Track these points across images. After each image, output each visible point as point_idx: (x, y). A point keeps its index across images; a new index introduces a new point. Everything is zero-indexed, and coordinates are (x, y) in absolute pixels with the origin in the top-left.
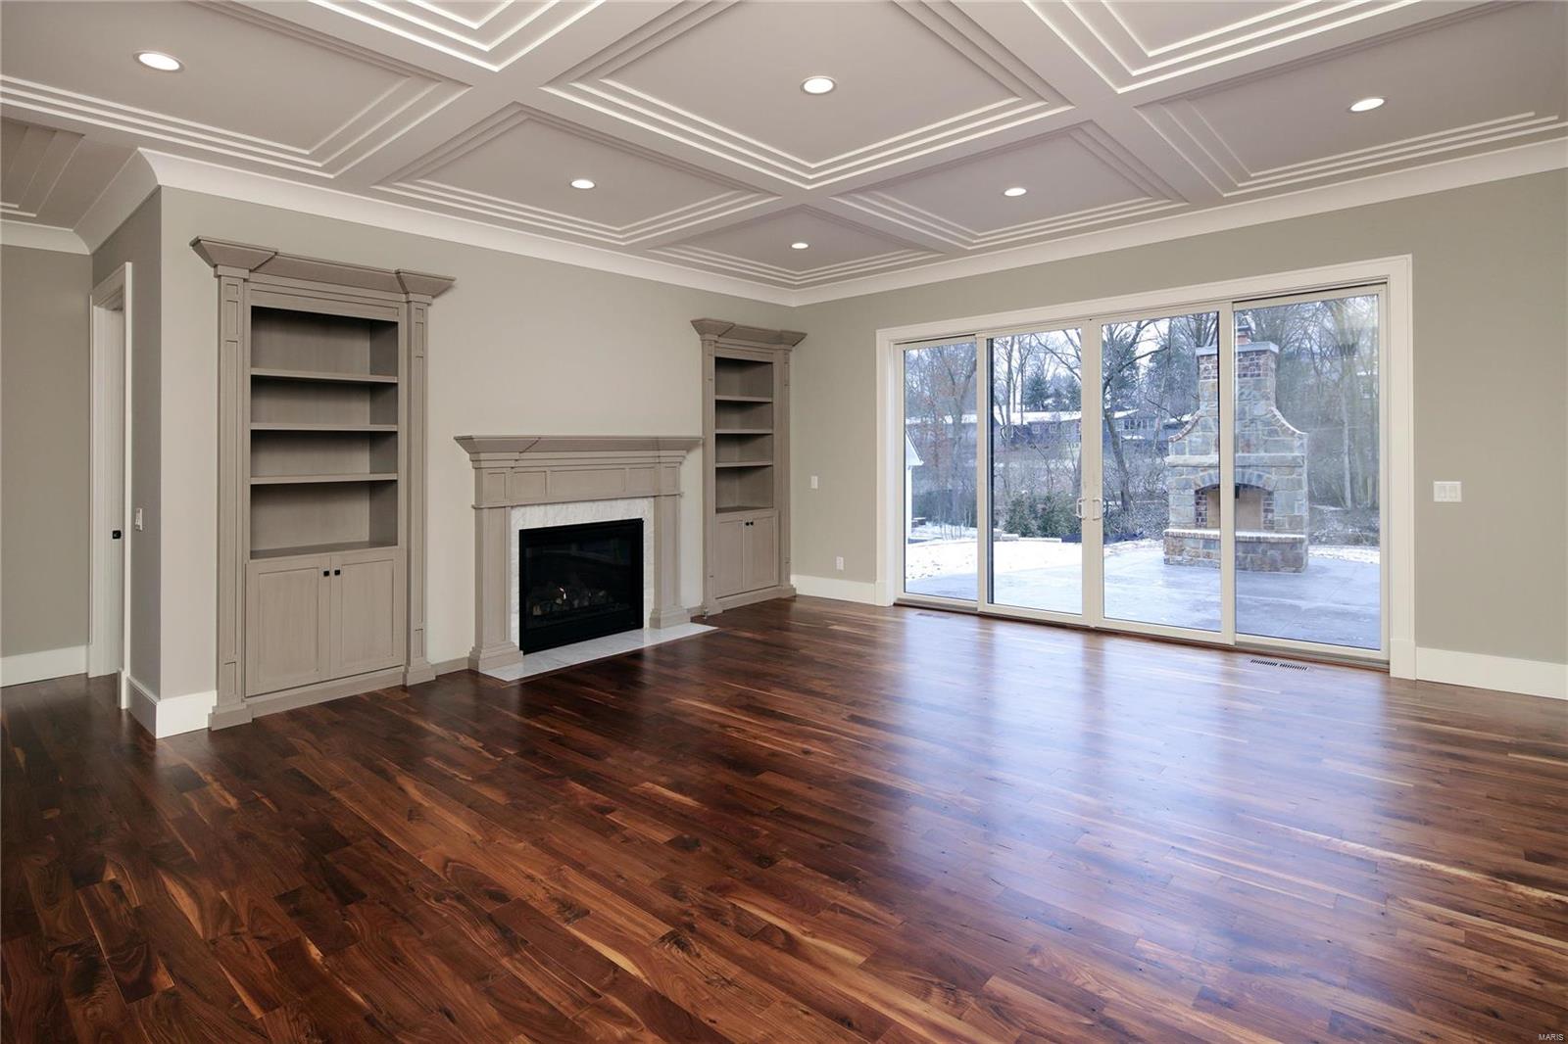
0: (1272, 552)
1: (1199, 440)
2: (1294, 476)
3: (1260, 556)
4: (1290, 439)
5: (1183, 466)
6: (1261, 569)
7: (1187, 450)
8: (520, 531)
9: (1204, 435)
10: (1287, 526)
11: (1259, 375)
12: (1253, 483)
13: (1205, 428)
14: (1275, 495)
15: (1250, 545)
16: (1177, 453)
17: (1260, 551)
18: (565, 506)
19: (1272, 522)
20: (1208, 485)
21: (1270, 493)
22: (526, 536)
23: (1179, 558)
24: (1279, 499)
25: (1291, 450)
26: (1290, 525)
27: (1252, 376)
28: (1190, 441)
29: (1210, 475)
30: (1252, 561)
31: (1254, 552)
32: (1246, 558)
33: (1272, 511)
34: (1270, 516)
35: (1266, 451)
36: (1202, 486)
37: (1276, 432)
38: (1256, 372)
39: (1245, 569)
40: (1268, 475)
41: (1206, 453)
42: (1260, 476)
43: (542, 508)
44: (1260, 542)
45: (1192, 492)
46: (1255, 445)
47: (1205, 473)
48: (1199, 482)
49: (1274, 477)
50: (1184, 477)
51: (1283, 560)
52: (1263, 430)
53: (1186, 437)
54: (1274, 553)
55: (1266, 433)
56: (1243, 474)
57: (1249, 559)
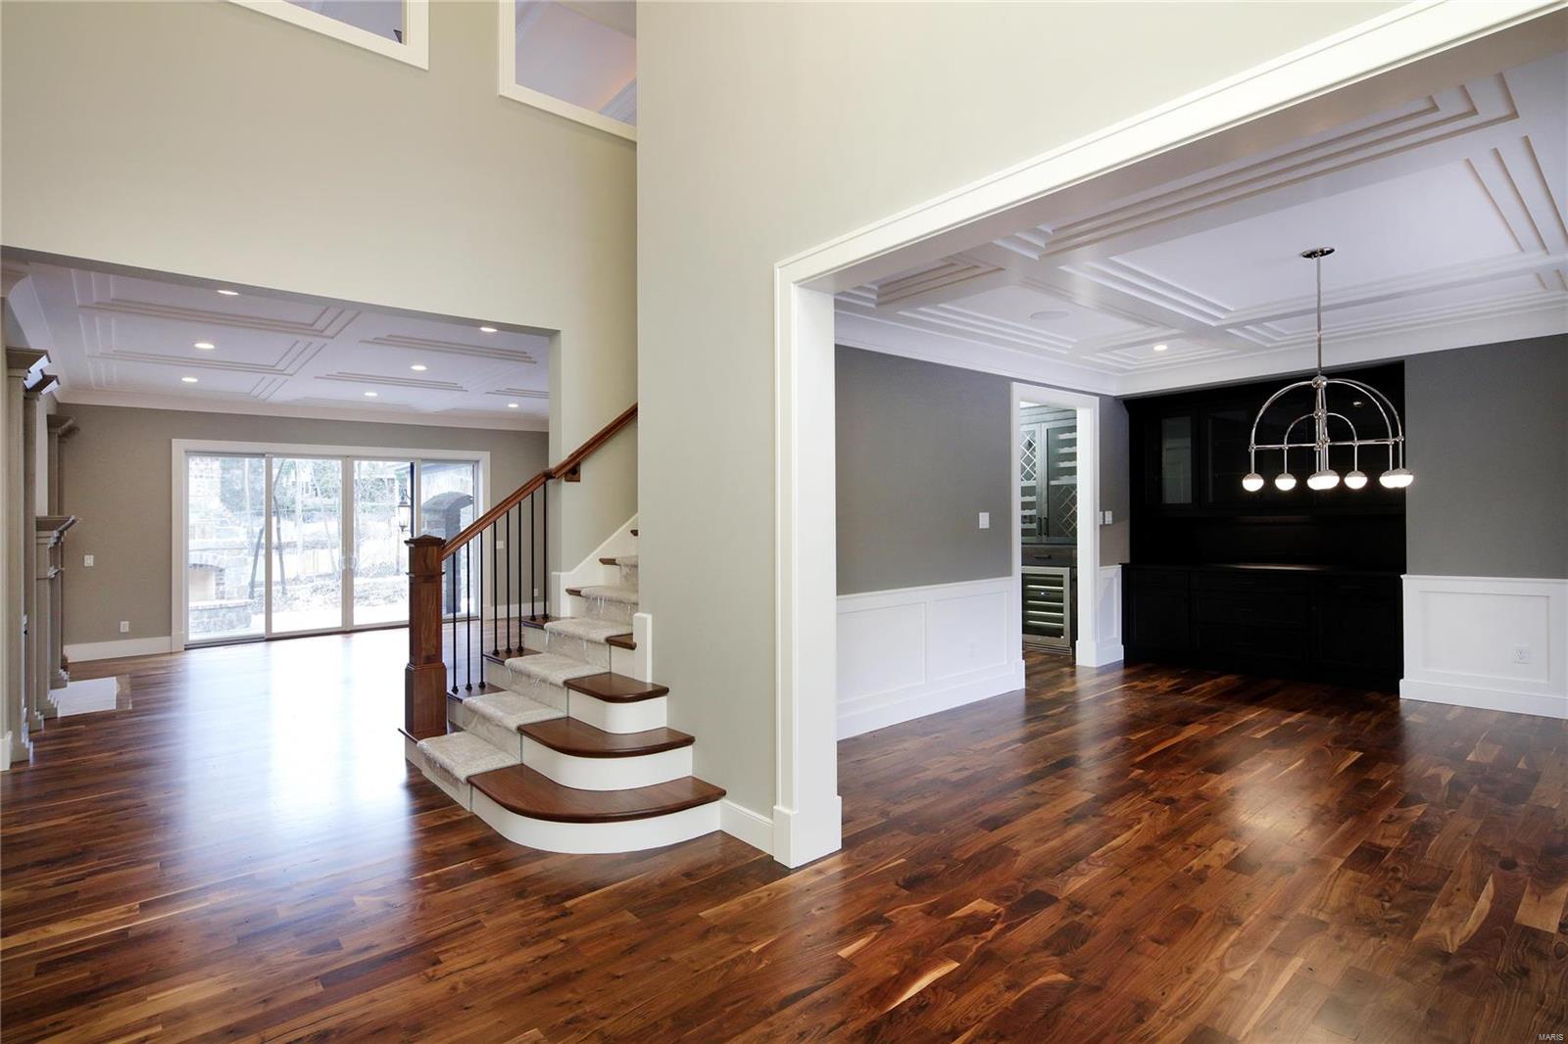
0: (230, 614)
2: (241, 556)
3: (220, 619)
4: (237, 528)
6: (222, 629)
10: (236, 595)
11: (212, 477)
12: (209, 563)
14: (227, 572)
21: (221, 570)
24: (229, 574)
26: (238, 593)
27: (207, 477)
30: (215, 624)
31: (217, 616)
33: (223, 584)
34: (221, 587)
35: (218, 537)
37: (226, 522)
38: (211, 475)
40: (221, 557)
42: (215, 557)
44: (222, 608)
46: (209, 533)
49: (225, 557)
51: (238, 619)
52: (216, 521)
54: (232, 615)
55: (218, 523)
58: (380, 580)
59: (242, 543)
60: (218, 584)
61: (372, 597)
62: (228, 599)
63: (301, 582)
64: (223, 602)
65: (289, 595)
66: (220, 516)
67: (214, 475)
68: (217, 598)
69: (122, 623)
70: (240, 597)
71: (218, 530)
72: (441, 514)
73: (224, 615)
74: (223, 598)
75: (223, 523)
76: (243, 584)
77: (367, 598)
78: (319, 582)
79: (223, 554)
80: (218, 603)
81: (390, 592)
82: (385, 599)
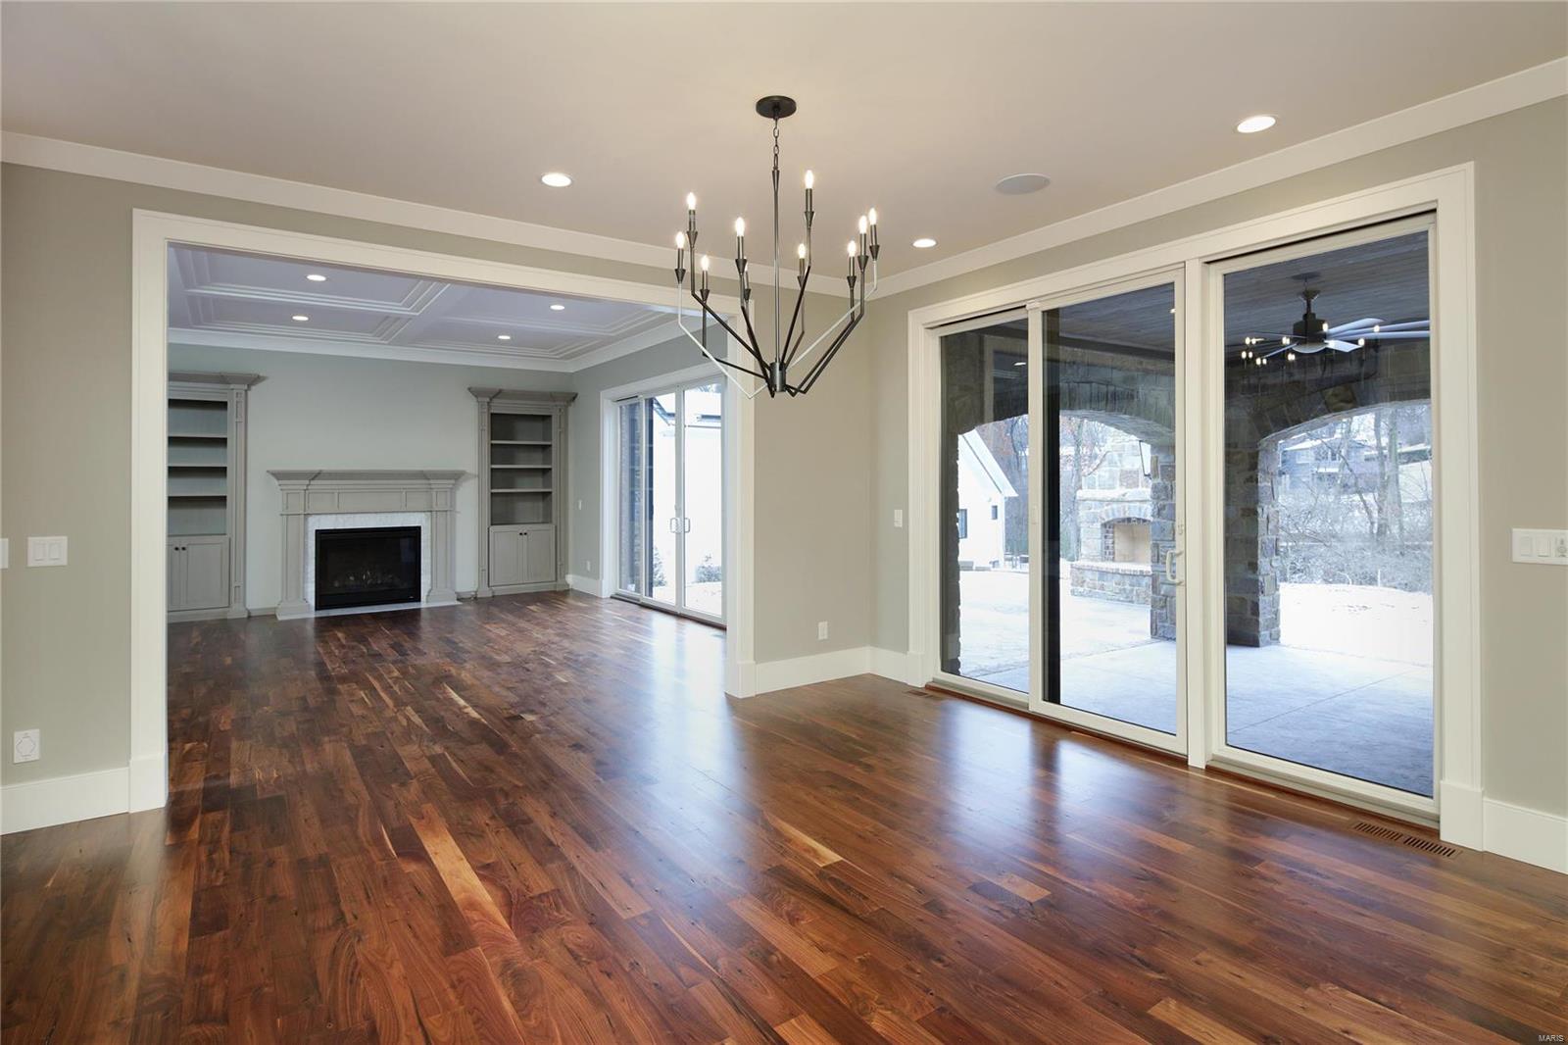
1: (1107, 475)
5: (1090, 500)
7: (1097, 483)
8: (317, 531)
9: (1110, 471)
13: (1112, 463)
15: (1135, 578)
16: (1089, 488)
18: (352, 516)
20: (1111, 518)
22: (321, 534)
23: (1081, 589)
28: (1099, 476)
29: (1113, 510)
32: (1132, 590)
36: (1106, 520)
39: (1132, 602)
41: (1111, 487)
43: (334, 516)
45: (1098, 525)
47: (1109, 507)
48: (1104, 516)
50: (1092, 510)
53: (1097, 472)
56: (1140, 509)
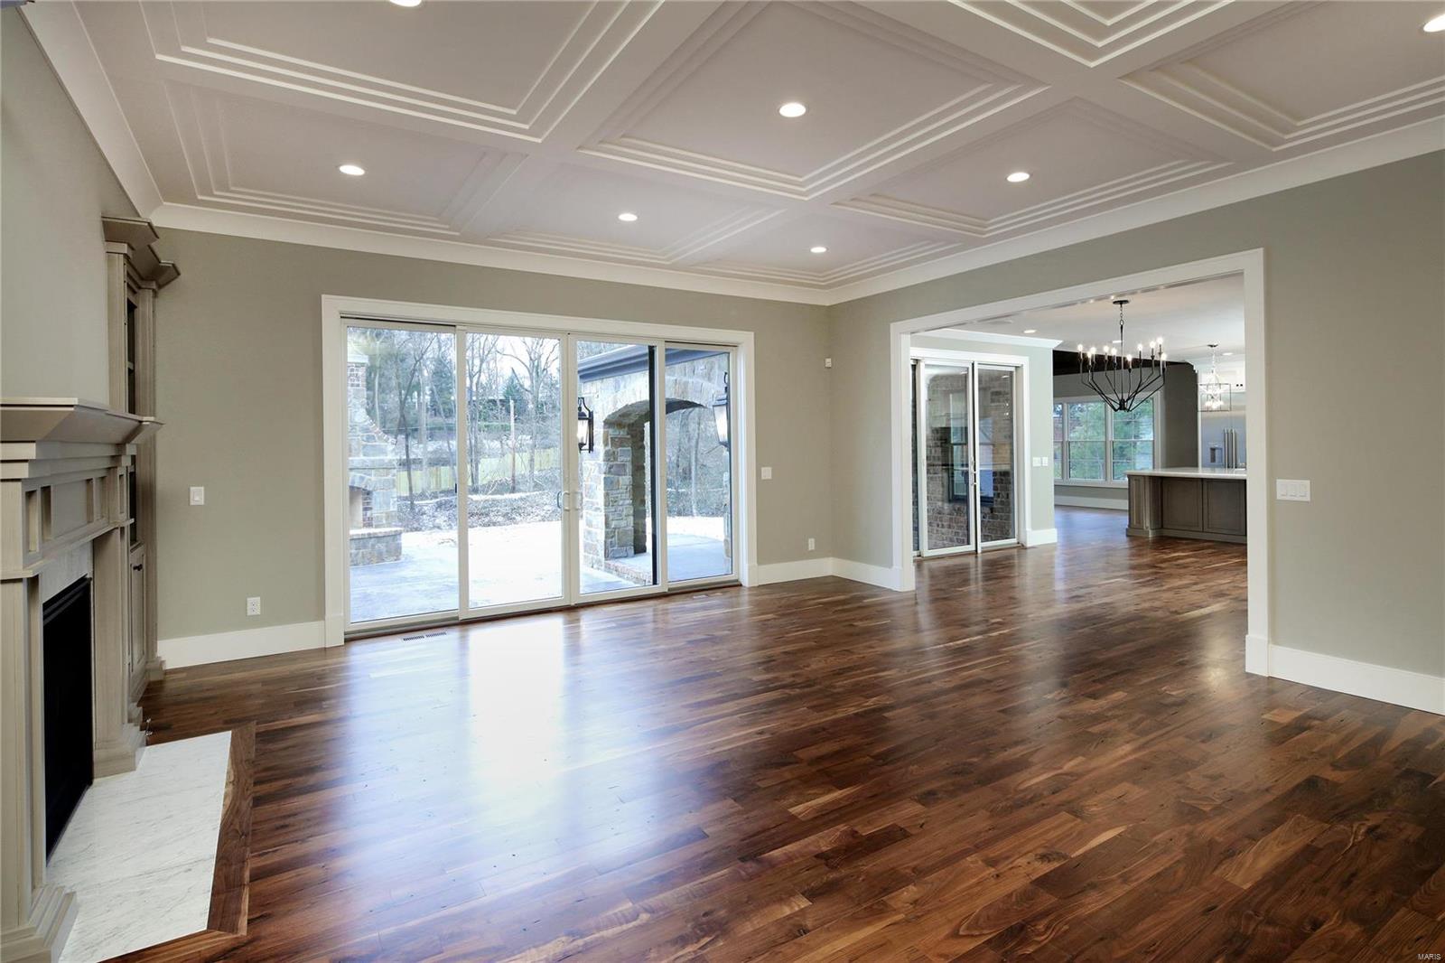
0: (379, 545)
2: (390, 477)
3: (370, 550)
4: (384, 444)
6: (370, 562)
10: (384, 522)
11: (358, 385)
12: (356, 486)
14: (375, 494)
17: (370, 545)
19: (371, 519)
21: (369, 493)
24: (377, 498)
25: (385, 453)
26: (387, 520)
30: (363, 556)
31: (365, 547)
33: (371, 509)
34: (369, 513)
35: (364, 455)
37: (373, 437)
38: (356, 382)
40: (368, 477)
42: (362, 478)
44: (371, 538)
46: (356, 450)
49: (373, 478)
51: (387, 551)
52: (363, 436)
54: (381, 546)
55: (365, 439)
57: (360, 555)
58: (498, 497)
59: (390, 461)
60: (365, 509)
61: (491, 514)
62: (377, 527)
63: (427, 497)
64: (372, 530)
65: (417, 510)
66: (367, 430)
67: (360, 383)
68: (364, 526)
69: (250, 600)
70: (389, 525)
71: (365, 446)
72: (626, 429)
73: (373, 546)
74: (370, 525)
75: (369, 438)
76: (392, 509)
77: (487, 515)
78: (443, 499)
79: (370, 475)
80: (366, 531)
81: (508, 509)
82: (504, 516)
